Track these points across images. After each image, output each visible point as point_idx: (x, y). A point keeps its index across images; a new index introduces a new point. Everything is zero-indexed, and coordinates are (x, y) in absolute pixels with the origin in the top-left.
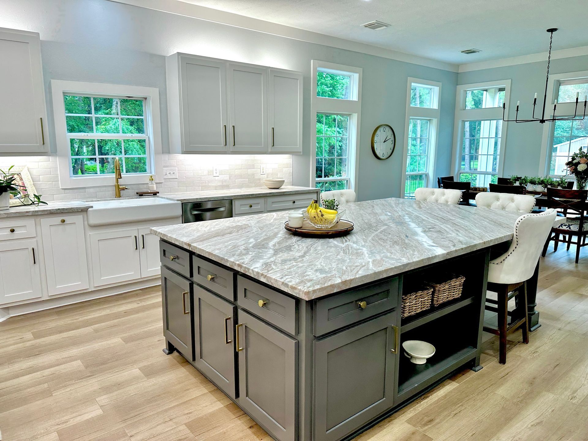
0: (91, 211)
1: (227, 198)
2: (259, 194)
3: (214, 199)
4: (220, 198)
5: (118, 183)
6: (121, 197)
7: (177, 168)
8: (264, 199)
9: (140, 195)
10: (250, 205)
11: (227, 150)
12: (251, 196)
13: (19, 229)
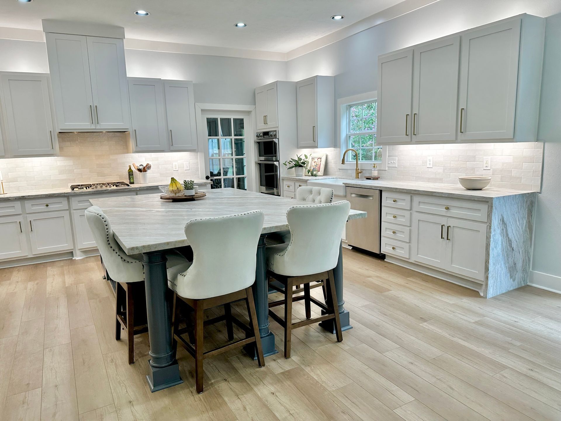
0: (309, 182)
1: (375, 188)
2: (403, 189)
3: (365, 187)
4: (369, 187)
5: (357, 167)
6: (358, 178)
7: (397, 158)
8: (410, 196)
9: (367, 179)
10: (394, 199)
11: (409, 140)
12: (394, 190)
13: (290, 186)
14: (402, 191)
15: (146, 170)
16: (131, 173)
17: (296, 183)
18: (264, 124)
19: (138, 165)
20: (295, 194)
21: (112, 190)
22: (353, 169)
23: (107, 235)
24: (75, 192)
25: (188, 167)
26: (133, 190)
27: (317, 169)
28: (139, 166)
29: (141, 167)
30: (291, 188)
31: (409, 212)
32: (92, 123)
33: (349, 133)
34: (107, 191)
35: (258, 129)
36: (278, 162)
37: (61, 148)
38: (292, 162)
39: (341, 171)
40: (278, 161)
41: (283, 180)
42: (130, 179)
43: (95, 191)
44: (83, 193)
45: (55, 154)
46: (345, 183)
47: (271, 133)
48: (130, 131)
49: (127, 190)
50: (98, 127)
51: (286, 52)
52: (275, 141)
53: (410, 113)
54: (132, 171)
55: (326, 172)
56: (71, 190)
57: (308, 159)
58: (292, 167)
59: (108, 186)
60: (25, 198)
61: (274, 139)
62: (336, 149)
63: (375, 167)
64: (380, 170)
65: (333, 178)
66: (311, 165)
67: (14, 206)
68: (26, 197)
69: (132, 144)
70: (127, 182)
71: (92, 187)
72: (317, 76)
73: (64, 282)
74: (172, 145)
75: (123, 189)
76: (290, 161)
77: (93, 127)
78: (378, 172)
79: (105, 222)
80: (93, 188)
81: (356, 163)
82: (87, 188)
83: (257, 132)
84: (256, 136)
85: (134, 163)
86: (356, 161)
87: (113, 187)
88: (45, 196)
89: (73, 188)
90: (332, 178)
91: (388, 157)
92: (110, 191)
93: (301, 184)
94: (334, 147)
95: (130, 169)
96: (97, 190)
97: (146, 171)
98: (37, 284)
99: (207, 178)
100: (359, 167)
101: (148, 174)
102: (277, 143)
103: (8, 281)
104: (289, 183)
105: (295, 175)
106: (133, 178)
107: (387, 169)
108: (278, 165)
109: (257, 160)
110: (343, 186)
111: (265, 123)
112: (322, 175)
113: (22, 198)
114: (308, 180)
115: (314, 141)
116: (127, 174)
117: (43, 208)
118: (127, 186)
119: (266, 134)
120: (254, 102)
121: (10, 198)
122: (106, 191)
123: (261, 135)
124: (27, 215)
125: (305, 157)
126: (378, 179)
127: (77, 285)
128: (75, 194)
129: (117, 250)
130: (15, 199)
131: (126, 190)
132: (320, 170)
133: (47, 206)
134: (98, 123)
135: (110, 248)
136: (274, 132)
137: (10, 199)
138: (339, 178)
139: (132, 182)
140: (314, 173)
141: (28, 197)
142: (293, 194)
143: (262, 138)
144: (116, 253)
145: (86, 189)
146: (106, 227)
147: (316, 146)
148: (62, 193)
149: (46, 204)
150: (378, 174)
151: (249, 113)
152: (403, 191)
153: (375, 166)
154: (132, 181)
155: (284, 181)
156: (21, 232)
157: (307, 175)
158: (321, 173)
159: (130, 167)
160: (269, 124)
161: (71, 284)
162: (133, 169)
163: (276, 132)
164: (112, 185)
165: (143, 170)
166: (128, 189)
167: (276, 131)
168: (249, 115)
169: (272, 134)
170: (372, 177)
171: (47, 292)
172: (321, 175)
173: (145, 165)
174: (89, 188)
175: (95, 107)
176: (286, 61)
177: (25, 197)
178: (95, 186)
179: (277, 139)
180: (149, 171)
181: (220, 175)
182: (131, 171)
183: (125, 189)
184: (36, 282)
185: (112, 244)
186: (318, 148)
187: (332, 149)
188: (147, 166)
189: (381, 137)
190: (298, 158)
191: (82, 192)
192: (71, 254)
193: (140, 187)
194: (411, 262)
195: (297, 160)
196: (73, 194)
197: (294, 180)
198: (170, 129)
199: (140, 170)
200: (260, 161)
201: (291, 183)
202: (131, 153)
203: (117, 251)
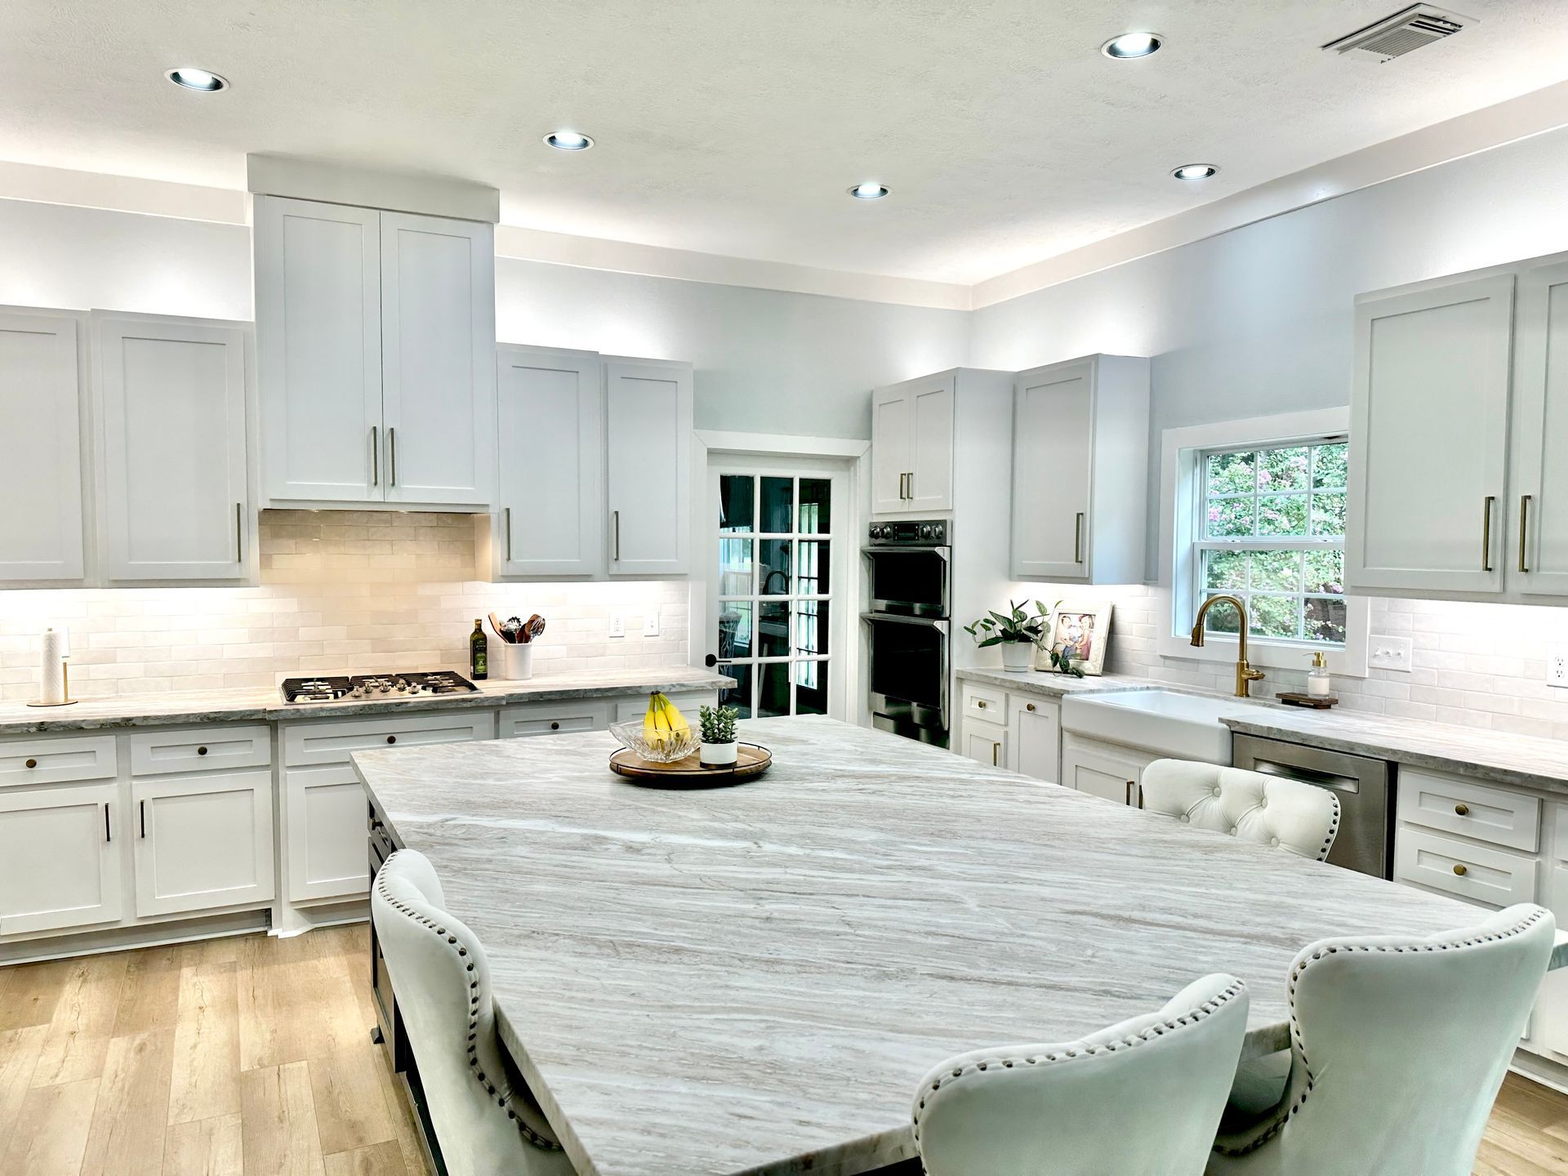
0: (1068, 700)
1: (1367, 752)
2: (1505, 771)
3: (1321, 743)
4: (1340, 746)
5: (1242, 658)
6: (1248, 696)
7: (1411, 639)
8: (1537, 799)
9: (1285, 702)
10: (1460, 804)
11: (1496, 587)
12: (1462, 771)
13: (988, 704)
14: (1498, 776)
15: (529, 637)
16: (479, 644)
17: (1010, 695)
18: (901, 498)
19: (503, 617)
20: (1006, 733)
21: (421, 705)
22: (1230, 664)
23: (472, 1026)
24: (298, 710)
25: (655, 624)
26: (486, 704)
27: (1078, 651)
28: (505, 621)
29: (513, 626)
30: (990, 709)
31: (1530, 863)
32: (376, 484)
33: (1203, 541)
34: (404, 706)
35: (873, 512)
36: (946, 623)
37: (266, 560)
38: (994, 624)
39: (1168, 662)
40: (947, 619)
41: (960, 680)
42: (474, 662)
43: (364, 706)
44: (323, 714)
45: (244, 579)
46: (1229, 721)
47: (925, 529)
48: (494, 511)
49: (468, 705)
50: (393, 496)
51: (972, 285)
52: (941, 555)
53: (1498, 493)
54: (485, 638)
55: (1112, 663)
56: (285, 702)
57: (1046, 619)
58: (993, 641)
59: (408, 688)
60: (134, 725)
61: (937, 550)
62: (1151, 590)
63: (1322, 665)
64: (1340, 676)
65: (1148, 688)
66: (1060, 634)
67: (94, 752)
68: (137, 723)
69: (491, 552)
70: (465, 672)
71: (354, 692)
72: (1096, 357)
73: (235, 1047)
74: (617, 559)
75: (456, 700)
76: (986, 621)
77: (376, 495)
78: (1330, 681)
79: (462, 953)
80: (356, 697)
81: (1238, 641)
82: (340, 694)
83: (870, 523)
84: (868, 533)
85: (492, 614)
86: (1238, 635)
87: (422, 693)
88: (198, 720)
89: (292, 688)
90: (1145, 685)
91: (1372, 633)
92: (414, 707)
93: (1033, 703)
94: (1144, 584)
95: (479, 630)
96: (370, 705)
97: (527, 639)
98: (141, 1049)
99: (710, 661)
100: (1250, 658)
101: (532, 649)
102: (945, 562)
103: (43, 1028)
104: (984, 694)
105: (1003, 667)
106: (485, 662)
107: (1367, 676)
108: (945, 631)
109: (866, 608)
110: (1224, 730)
111: (905, 493)
112: (1098, 672)
113: (123, 724)
114: (1068, 692)
115: (1080, 560)
116: (468, 644)
117: (189, 758)
118: (468, 691)
119: (905, 530)
120: (866, 431)
121: (83, 725)
122: (400, 709)
123: (888, 533)
124: (135, 782)
125: (1040, 609)
126: (1328, 707)
127: (281, 1066)
128: (297, 716)
129: (504, 1091)
130: (99, 726)
131: (465, 705)
132: (1092, 656)
133: (203, 751)
134: (393, 484)
135: (476, 1084)
136: (937, 526)
137: (82, 728)
138: (1170, 690)
139: (481, 672)
140: (1072, 662)
141: (145, 723)
142: (1002, 730)
143: (890, 541)
144: (502, 1103)
145: (336, 697)
146: (471, 993)
147: (1087, 576)
148: (257, 712)
149: (198, 747)
150: (1330, 689)
151: (848, 462)
152: (1504, 777)
153: (1322, 662)
154: (480, 668)
155: (964, 686)
156: (108, 839)
157: (1051, 669)
158: (1095, 663)
159: (480, 625)
160: (916, 498)
161: (260, 1059)
162: (487, 629)
163: (945, 527)
164: (420, 687)
165: (521, 634)
166: (471, 700)
167: (943, 523)
168: (849, 469)
169: (929, 532)
170: (1310, 696)
171: (173, 1096)
172: (1094, 673)
173: (524, 621)
174: (344, 694)
175: (387, 431)
176: (971, 309)
177: (134, 721)
178: (364, 688)
179: (947, 549)
180: (536, 640)
181: (749, 654)
182: (482, 636)
183: (464, 700)
184: (137, 1042)
185: (486, 1063)
186: (1091, 584)
187: (1139, 589)
188: (531, 621)
189: (1364, 566)
190: (1015, 610)
191: (322, 709)
192: (267, 914)
193: (511, 695)
194: (1536, 1053)
195: (1011, 618)
196: (293, 714)
197: (1007, 684)
198: (613, 509)
199: (508, 636)
200: (877, 611)
201: (996, 697)
202: (486, 580)
203: (506, 1094)
